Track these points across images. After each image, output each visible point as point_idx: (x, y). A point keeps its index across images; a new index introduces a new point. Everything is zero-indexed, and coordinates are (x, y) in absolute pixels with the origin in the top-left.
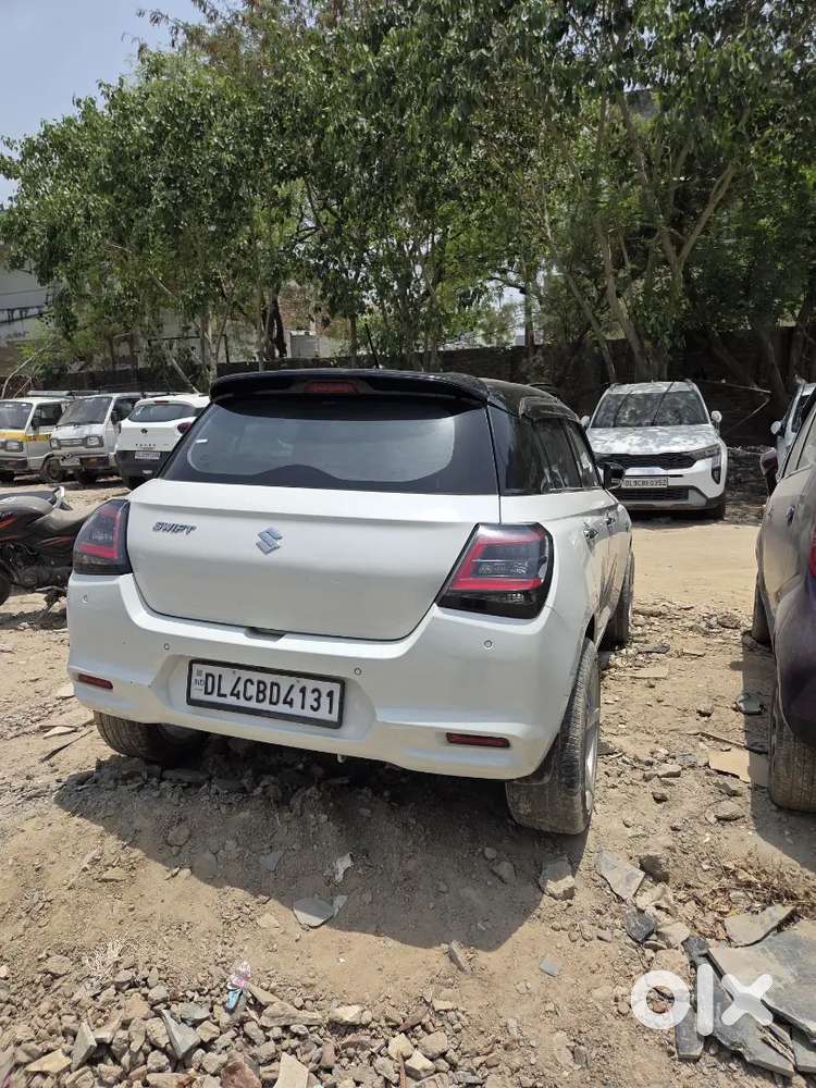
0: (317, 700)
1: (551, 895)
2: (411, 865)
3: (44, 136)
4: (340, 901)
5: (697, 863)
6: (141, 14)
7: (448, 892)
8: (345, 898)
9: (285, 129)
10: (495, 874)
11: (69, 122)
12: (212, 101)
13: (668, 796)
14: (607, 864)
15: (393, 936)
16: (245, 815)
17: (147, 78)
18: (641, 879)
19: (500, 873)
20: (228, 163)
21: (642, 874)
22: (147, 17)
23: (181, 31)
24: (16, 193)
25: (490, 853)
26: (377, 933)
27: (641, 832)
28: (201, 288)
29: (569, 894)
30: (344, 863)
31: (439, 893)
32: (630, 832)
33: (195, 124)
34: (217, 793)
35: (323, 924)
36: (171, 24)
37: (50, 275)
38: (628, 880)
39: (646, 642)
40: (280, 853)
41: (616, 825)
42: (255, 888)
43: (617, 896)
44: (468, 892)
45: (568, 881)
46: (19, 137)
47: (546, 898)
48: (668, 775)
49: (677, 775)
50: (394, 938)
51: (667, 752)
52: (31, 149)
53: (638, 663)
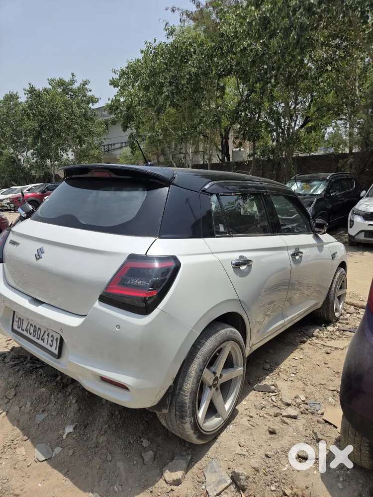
0: (52, 341)
1: (165, 480)
2: (102, 439)
3: (128, 68)
4: (58, 450)
5: (269, 483)
6: (167, 9)
7: (111, 461)
8: (61, 449)
9: (224, 53)
10: (142, 457)
11: (138, 61)
12: (190, 44)
13: (277, 431)
14: (212, 468)
15: (72, 479)
16: (43, 390)
17: (167, 37)
18: (227, 484)
19: (144, 458)
20: (193, 73)
21: (230, 481)
22: (169, 10)
23: (184, 14)
24: (117, 94)
25: (145, 443)
26: (65, 474)
27: (244, 452)
28: (185, 130)
29: (177, 482)
30: (69, 429)
31: (105, 461)
32: (238, 450)
33: (183, 56)
34: (41, 375)
35: (45, 460)
36: (180, 12)
37: (127, 127)
38: (219, 483)
39: (347, 324)
40: (46, 415)
41: (234, 443)
42: (25, 431)
43: (207, 492)
44: (120, 465)
45: (179, 474)
46: (118, 69)
47: (161, 482)
48: (288, 417)
49: (295, 417)
50: (71, 480)
51: (304, 399)
52: (123, 73)
53: (334, 337)
